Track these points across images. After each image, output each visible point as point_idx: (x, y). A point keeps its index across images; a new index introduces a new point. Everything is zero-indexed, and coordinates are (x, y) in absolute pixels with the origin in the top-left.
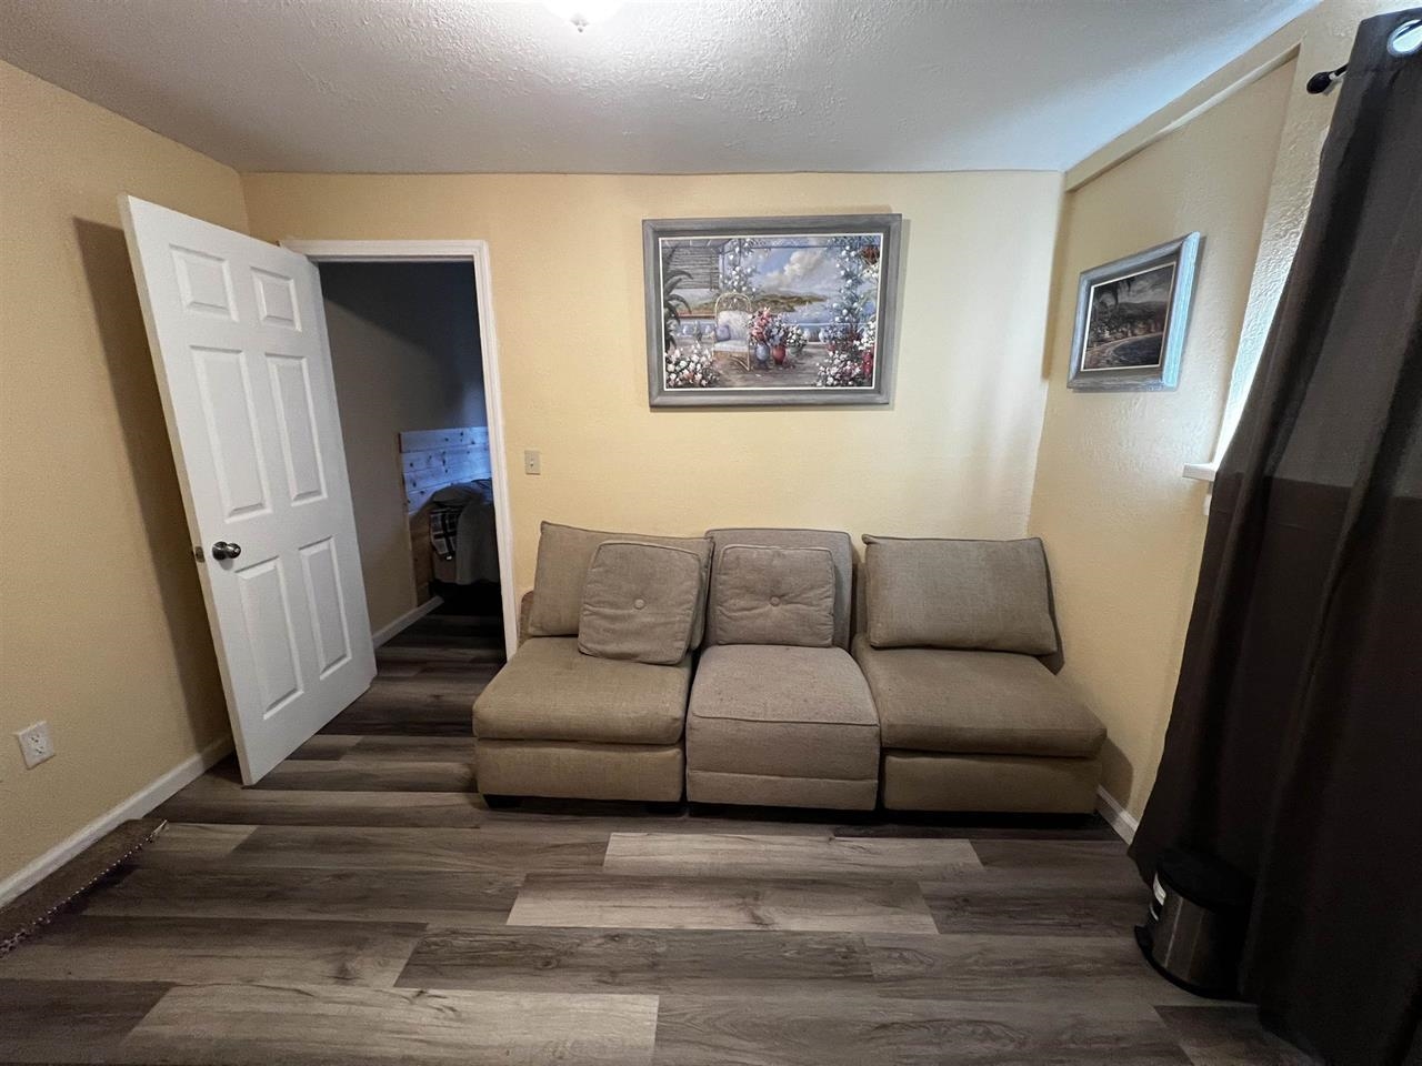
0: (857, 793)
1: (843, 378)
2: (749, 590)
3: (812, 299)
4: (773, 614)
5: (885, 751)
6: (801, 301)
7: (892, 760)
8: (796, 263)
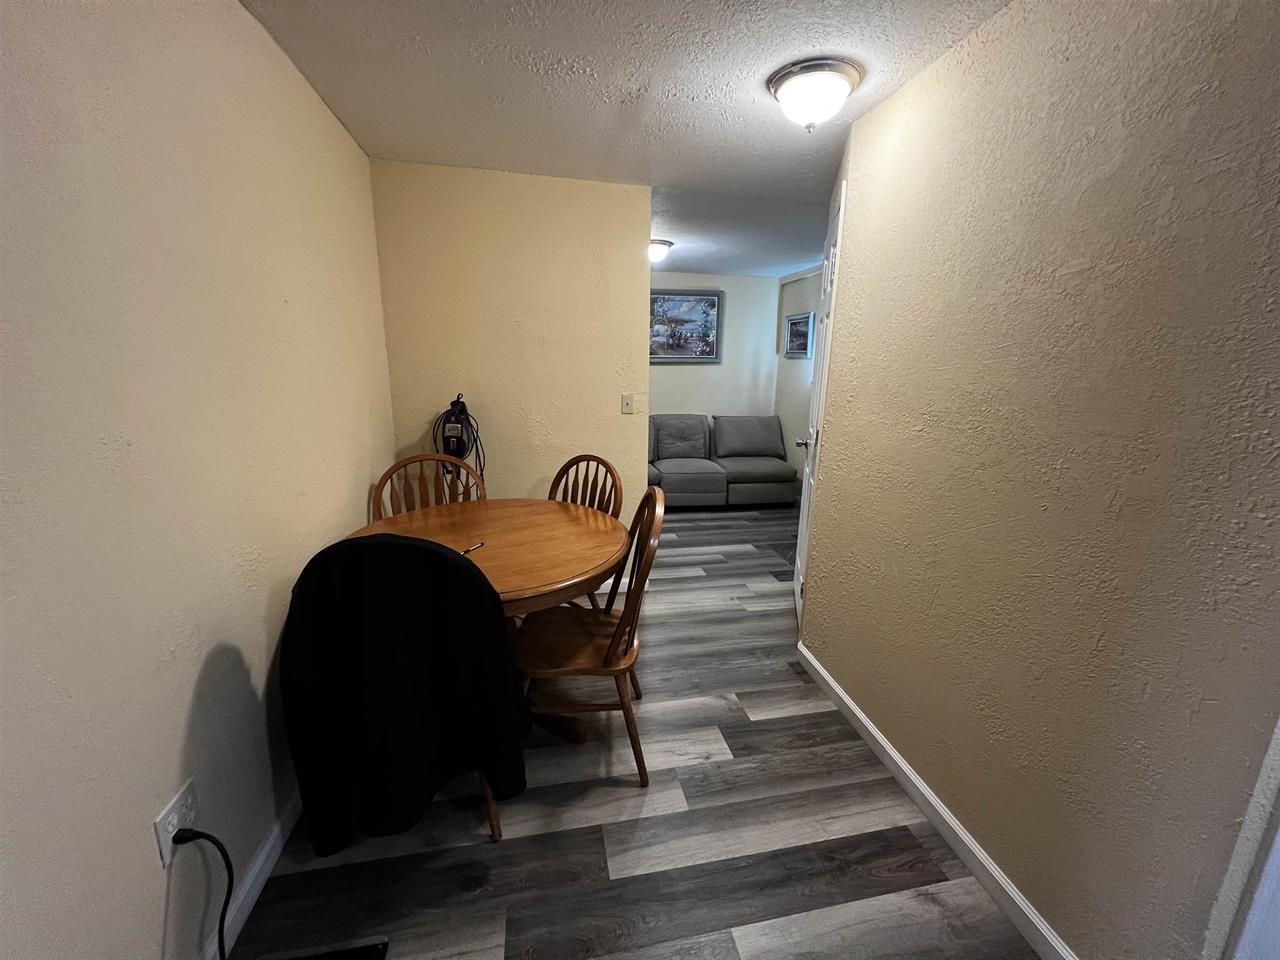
0: (718, 499)
1: (703, 352)
2: (672, 436)
3: (691, 321)
4: (681, 446)
5: (729, 482)
6: (687, 322)
7: (731, 486)
8: (685, 307)
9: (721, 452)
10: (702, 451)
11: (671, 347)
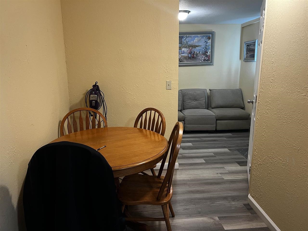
0: (212, 127)
1: (205, 60)
2: (190, 99)
3: (199, 46)
4: (194, 103)
6: (197, 46)
7: (218, 121)
8: (196, 40)
9: (213, 105)
10: (204, 105)
11: (190, 58)
